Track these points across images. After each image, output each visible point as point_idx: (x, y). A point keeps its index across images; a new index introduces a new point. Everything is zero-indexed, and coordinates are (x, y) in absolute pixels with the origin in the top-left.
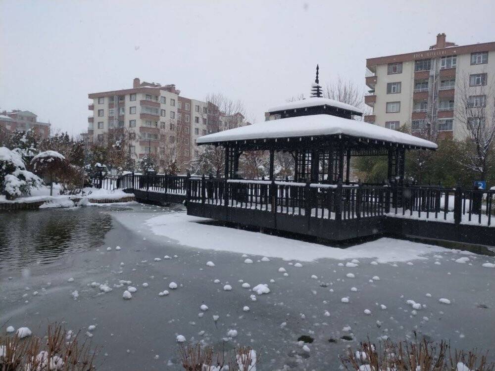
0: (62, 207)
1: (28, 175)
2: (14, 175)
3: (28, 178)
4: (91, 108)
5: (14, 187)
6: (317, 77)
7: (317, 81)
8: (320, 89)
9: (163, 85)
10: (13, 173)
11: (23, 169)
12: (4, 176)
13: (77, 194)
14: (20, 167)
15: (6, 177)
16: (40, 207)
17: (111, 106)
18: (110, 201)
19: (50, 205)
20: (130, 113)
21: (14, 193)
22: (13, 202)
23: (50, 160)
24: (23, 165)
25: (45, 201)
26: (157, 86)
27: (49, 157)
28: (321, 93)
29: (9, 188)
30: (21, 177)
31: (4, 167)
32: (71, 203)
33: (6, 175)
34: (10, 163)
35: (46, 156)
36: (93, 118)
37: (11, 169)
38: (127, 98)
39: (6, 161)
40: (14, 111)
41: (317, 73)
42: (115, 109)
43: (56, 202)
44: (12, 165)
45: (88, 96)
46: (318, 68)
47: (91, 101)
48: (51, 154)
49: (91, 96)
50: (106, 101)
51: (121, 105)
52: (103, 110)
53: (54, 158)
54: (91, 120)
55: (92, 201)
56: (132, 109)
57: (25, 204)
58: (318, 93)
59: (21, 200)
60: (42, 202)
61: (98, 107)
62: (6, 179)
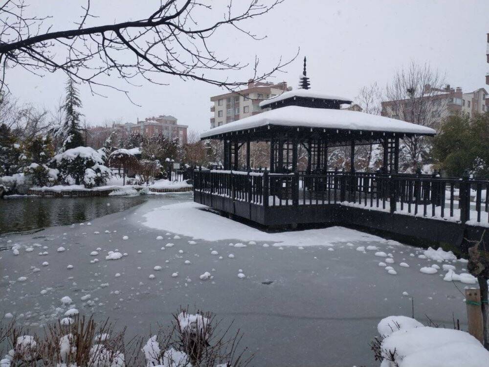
0: (126, 195)
1: (103, 168)
2: (93, 169)
3: (102, 171)
4: (213, 109)
5: (90, 179)
6: (305, 69)
7: (305, 73)
8: (308, 80)
9: (276, 83)
10: (92, 167)
11: (101, 164)
12: (85, 169)
13: (142, 185)
14: (99, 162)
15: (86, 170)
16: (110, 194)
17: (228, 107)
18: (170, 191)
19: (117, 193)
20: (244, 112)
21: (90, 183)
22: (90, 190)
23: (120, 156)
24: (102, 161)
25: (114, 190)
26: (270, 85)
27: (120, 154)
28: (309, 84)
29: (87, 180)
30: (98, 170)
31: (85, 163)
32: (135, 191)
33: (86, 168)
34: (90, 160)
35: (117, 153)
36: (214, 119)
37: (91, 164)
38: (242, 98)
39: (87, 158)
40: (161, 116)
41: (305, 65)
42: (231, 110)
43: (123, 190)
44: (92, 161)
45: (210, 99)
46: (305, 60)
47: (213, 104)
48: (121, 152)
49: (213, 99)
50: (224, 103)
51: (237, 105)
52: (222, 111)
53: (124, 154)
54: (213, 120)
55: (154, 190)
56: (246, 108)
57: (98, 191)
58: (305, 84)
59: (95, 189)
60: (111, 191)
61: (218, 109)
62: (86, 173)
